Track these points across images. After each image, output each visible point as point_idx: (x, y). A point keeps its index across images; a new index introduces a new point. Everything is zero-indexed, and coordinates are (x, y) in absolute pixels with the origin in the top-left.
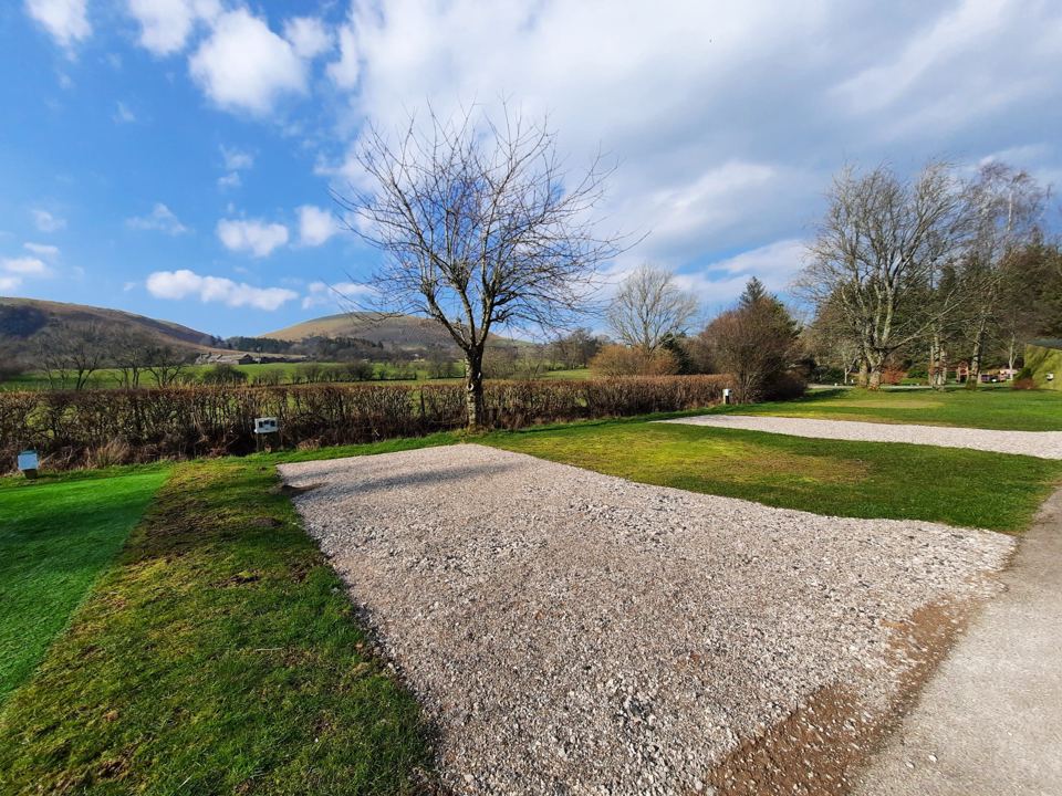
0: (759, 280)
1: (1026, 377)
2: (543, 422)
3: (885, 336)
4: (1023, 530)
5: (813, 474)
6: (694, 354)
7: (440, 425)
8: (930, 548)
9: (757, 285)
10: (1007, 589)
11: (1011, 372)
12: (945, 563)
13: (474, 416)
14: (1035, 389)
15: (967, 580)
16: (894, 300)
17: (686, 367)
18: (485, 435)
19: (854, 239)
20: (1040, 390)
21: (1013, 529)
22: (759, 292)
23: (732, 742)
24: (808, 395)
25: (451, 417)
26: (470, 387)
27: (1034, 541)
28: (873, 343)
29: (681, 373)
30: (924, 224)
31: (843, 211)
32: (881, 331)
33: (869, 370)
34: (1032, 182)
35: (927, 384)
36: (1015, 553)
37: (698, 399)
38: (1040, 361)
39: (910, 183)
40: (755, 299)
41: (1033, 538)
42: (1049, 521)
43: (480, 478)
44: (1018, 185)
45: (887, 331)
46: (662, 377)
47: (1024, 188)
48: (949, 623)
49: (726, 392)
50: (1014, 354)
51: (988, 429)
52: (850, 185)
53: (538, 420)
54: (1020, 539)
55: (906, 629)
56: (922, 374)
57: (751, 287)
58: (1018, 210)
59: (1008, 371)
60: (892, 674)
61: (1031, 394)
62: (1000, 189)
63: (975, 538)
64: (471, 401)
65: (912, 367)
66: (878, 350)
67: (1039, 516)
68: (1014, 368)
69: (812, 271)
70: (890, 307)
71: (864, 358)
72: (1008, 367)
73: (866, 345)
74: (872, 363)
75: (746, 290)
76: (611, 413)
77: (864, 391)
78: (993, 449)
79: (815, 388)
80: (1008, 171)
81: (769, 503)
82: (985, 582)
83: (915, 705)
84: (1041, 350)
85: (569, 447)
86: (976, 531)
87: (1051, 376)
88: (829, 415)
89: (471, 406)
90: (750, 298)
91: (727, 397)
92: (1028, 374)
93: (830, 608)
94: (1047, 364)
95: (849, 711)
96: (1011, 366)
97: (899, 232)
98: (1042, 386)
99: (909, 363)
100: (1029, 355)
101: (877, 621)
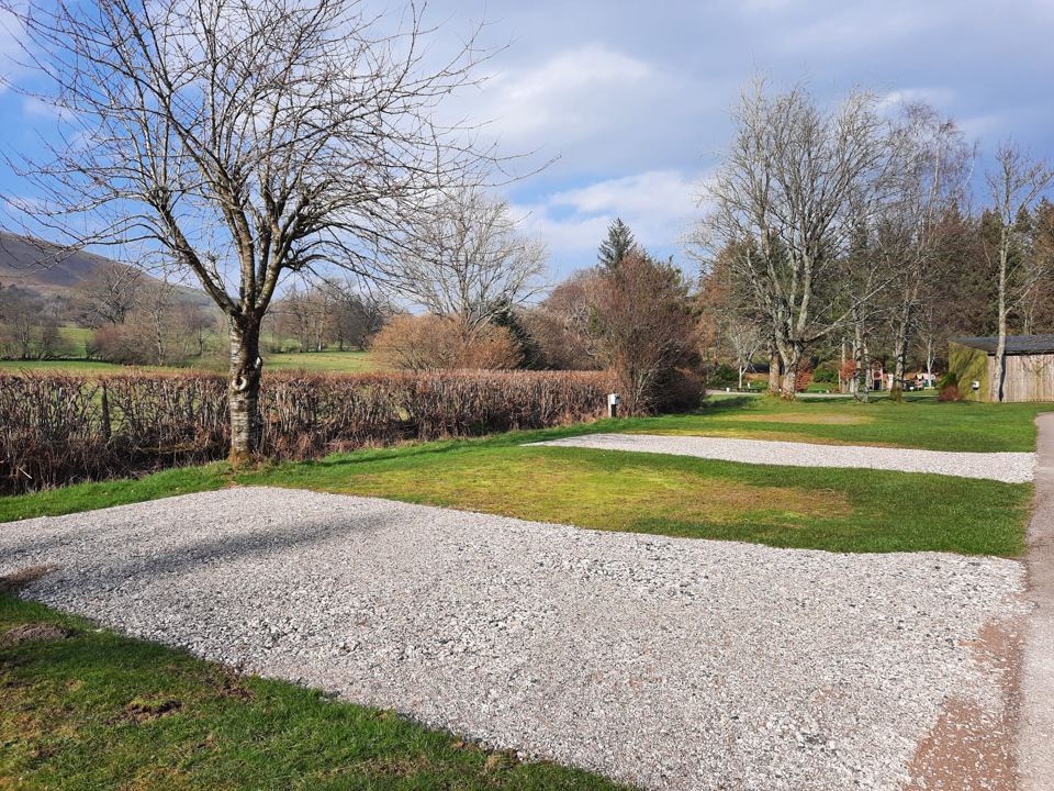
0: (625, 224)
1: (950, 387)
2: (346, 448)
3: (801, 325)
4: (1024, 554)
5: (793, 507)
6: (539, 338)
7: (154, 456)
8: (958, 576)
9: (623, 231)
10: (1037, 605)
11: (928, 377)
12: (978, 588)
13: (244, 436)
14: (961, 400)
15: (1003, 602)
16: (812, 275)
17: (529, 358)
18: (269, 472)
19: (764, 182)
20: (966, 402)
21: (1015, 554)
22: (627, 244)
23: (912, 745)
24: (705, 405)
25: (174, 441)
26: (239, 382)
27: (1038, 563)
28: (786, 334)
29: (522, 366)
30: (848, 173)
31: (752, 142)
32: (796, 316)
33: (781, 371)
34: (959, 136)
35: (838, 391)
36: (1029, 575)
37: (572, 409)
38: (965, 364)
39: (832, 117)
40: (620, 255)
41: (1037, 560)
42: (1040, 544)
43: (357, 536)
44: (945, 136)
45: (803, 316)
46: (518, 374)
47: (951, 141)
48: (1009, 638)
49: (612, 399)
50: (932, 353)
51: (938, 450)
52: (761, 105)
53: (337, 443)
54: (1025, 562)
55: (980, 646)
56: (830, 378)
57: (614, 234)
58: (946, 169)
59: (926, 376)
60: (992, 681)
61: (960, 407)
62: (925, 137)
63: (990, 564)
64: (240, 409)
65: (820, 367)
66: (792, 343)
67: (1031, 540)
68: (932, 373)
69: (713, 224)
70: (807, 283)
71: (775, 353)
72: (925, 370)
73: (779, 335)
74: (785, 361)
75: (608, 239)
76: (450, 431)
77: (776, 400)
78: (957, 473)
79: (716, 395)
80: (934, 118)
81: (773, 544)
82: (1018, 603)
83: (1022, 699)
84: (967, 350)
85: (443, 484)
86: (985, 558)
87: (977, 384)
88: (754, 433)
89: (239, 419)
90: (613, 252)
91: (614, 407)
92: (953, 380)
93: (909, 637)
94: (973, 368)
95: (978, 712)
96: (929, 369)
97: (820, 181)
98: (968, 397)
99: (816, 361)
100: (954, 356)
101: (955, 642)
